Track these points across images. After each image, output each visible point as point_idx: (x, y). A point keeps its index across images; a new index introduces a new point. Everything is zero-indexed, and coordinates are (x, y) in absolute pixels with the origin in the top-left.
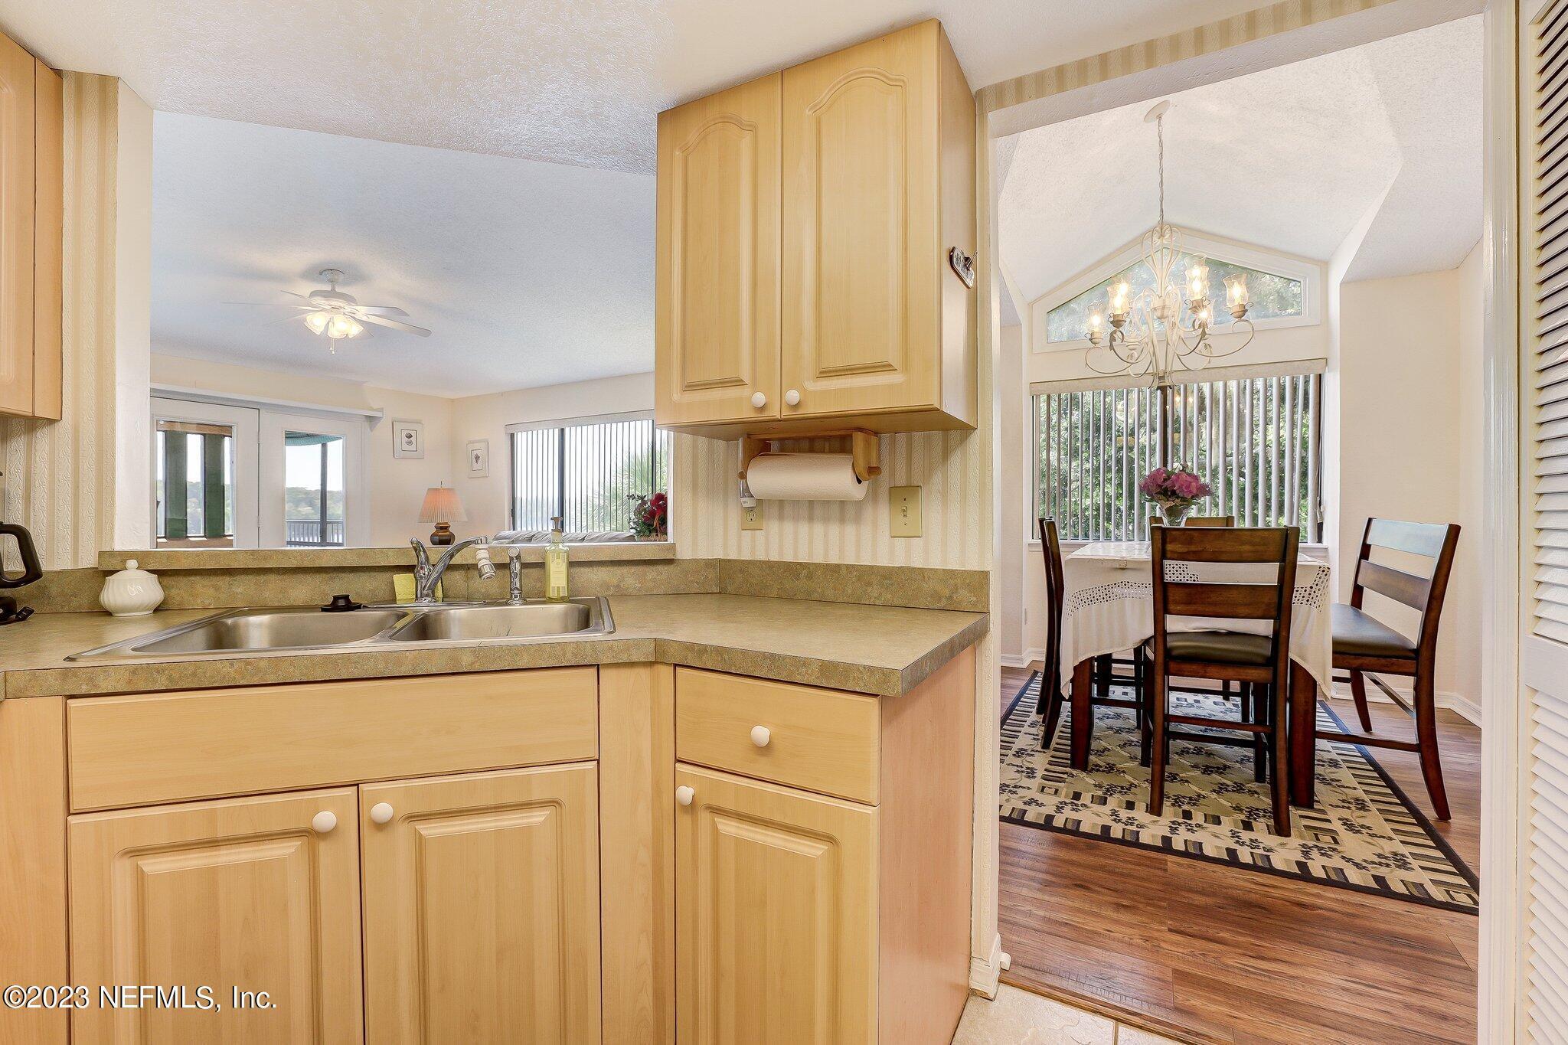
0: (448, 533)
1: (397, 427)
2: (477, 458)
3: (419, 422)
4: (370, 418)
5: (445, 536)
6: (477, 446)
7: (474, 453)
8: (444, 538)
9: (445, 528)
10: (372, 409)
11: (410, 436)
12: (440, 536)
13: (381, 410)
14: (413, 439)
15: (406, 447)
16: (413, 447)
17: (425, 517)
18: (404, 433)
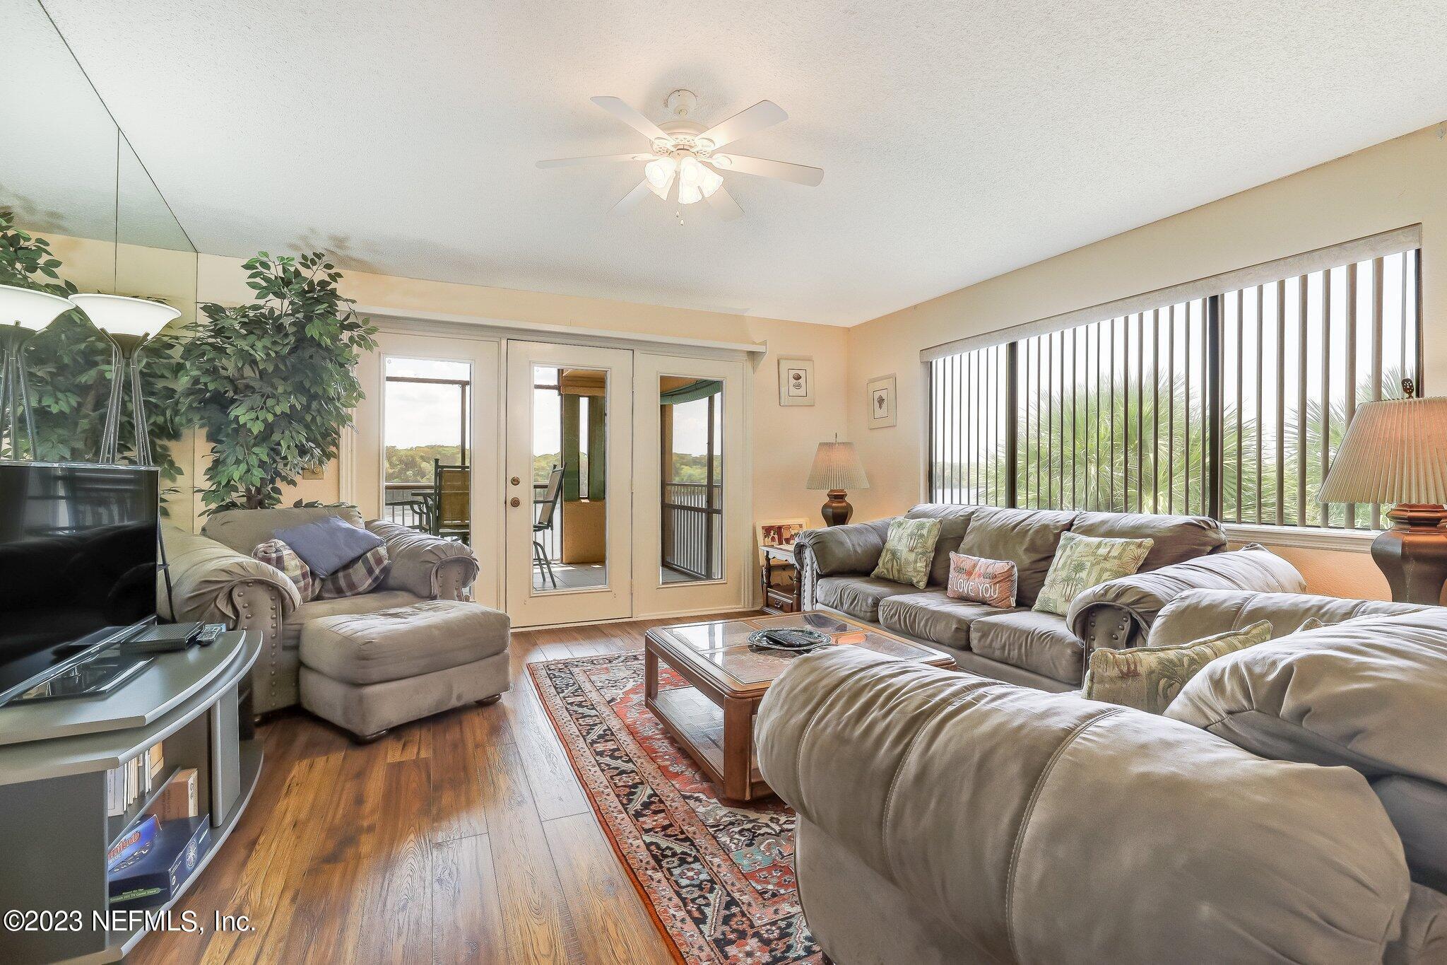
0: (844, 504)
1: (785, 365)
2: (881, 401)
3: (809, 359)
4: (752, 355)
5: (842, 507)
6: (878, 385)
7: (877, 395)
8: (839, 511)
9: (838, 497)
10: (754, 343)
11: (798, 378)
12: (833, 508)
13: (764, 343)
14: (802, 381)
15: (794, 391)
16: (802, 392)
17: (815, 481)
18: (792, 373)
